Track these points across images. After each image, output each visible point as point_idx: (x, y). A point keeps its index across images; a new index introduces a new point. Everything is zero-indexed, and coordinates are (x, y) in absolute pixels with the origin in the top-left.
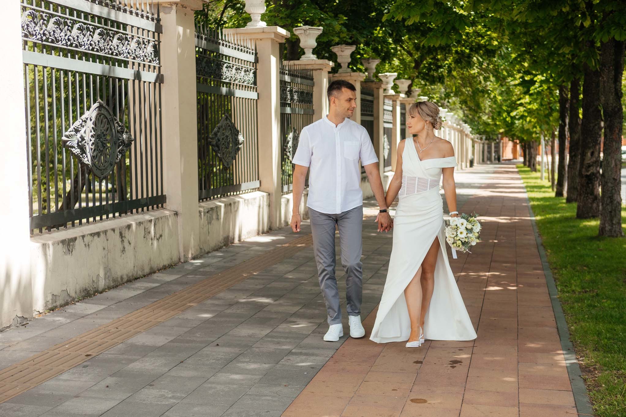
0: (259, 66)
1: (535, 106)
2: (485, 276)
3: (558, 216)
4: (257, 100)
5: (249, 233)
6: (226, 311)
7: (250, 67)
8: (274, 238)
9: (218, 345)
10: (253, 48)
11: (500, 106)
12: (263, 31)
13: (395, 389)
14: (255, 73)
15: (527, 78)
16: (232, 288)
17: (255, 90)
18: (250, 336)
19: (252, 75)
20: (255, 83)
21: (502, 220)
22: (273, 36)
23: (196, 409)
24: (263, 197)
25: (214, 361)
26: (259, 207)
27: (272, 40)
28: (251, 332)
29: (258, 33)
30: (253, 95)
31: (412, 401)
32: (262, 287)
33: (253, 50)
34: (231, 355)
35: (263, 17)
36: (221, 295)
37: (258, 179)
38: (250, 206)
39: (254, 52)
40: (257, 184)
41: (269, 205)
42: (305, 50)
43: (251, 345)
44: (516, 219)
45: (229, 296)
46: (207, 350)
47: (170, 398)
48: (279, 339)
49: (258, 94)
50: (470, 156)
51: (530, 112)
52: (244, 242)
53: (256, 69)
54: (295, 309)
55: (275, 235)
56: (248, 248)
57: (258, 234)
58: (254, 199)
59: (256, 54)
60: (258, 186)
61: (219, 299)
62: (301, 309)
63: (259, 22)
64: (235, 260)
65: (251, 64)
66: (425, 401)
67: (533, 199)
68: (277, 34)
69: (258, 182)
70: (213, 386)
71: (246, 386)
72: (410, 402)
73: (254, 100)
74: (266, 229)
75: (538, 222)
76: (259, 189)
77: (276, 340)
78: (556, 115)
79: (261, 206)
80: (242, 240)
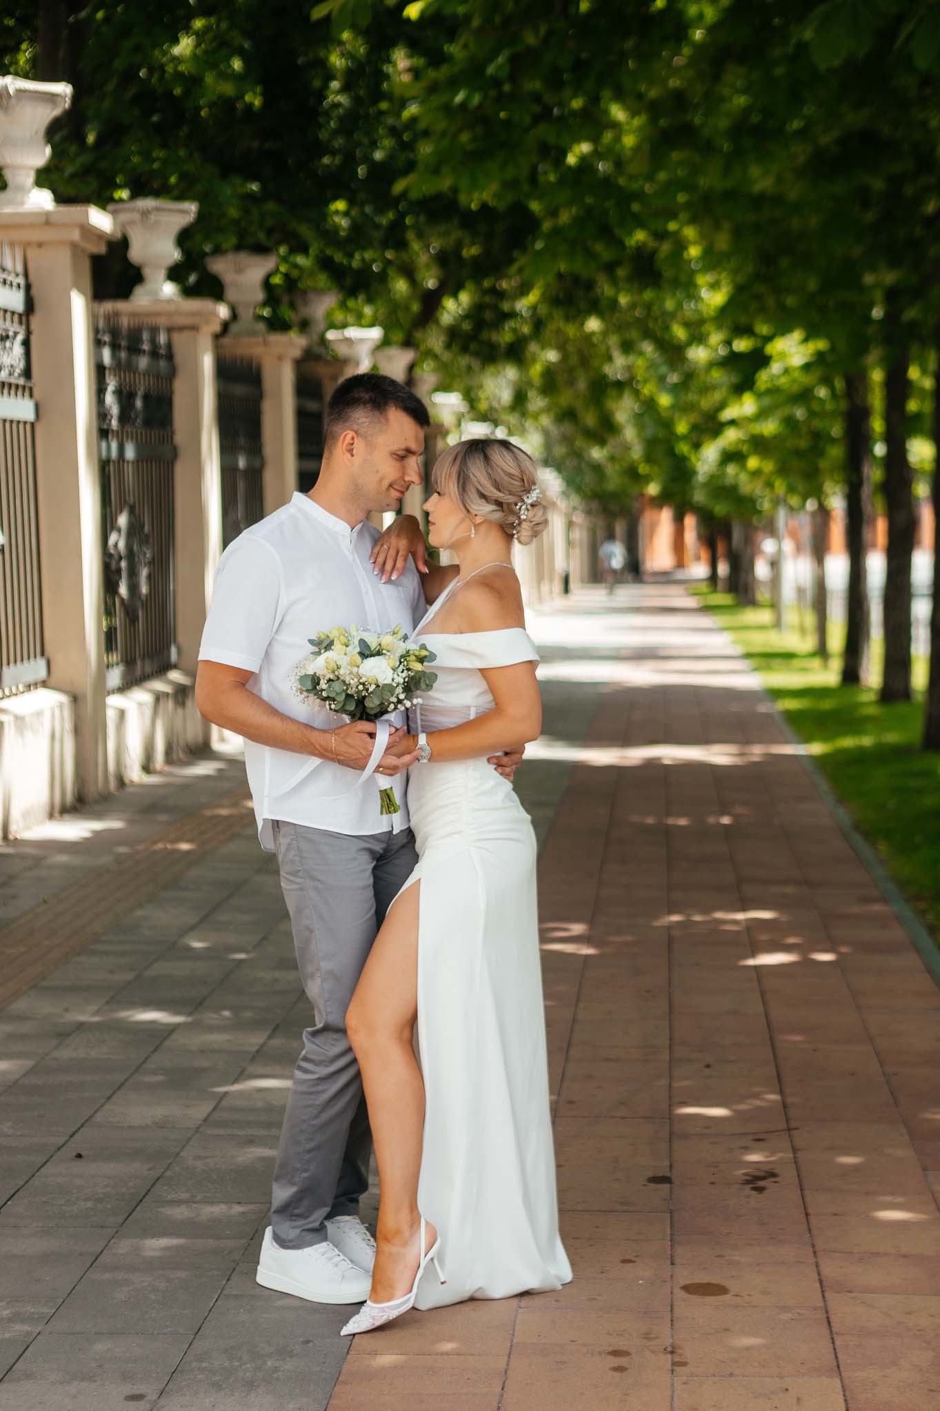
0: (35, 322)
1: (769, 427)
2: (736, 922)
3: (867, 741)
4: (33, 425)
5: (26, 814)
6: (56, 1054)
7: (13, 327)
8: (98, 825)
9: (79, 1156)
10: (20, 268)
11: (668, 425)
12: (47, 220)
13: (628, 1257)
14: (26, 343)
15: (742, 345)
16: (45, 983)
17: (27, 394)
18: (161, 1125)
19: (18, 350)
20: (27, 373)
21: (719, 755)
22: (76, 235)
23: (100, 1347)
24: (61, 706)
25: (89, 1204)
26: (53, 737)
27: (74, 246)
28: (159, 1112)
29: (32, 226)
30: (22, 409)
31: (686, 1288)
32: (130, 976)
33: (17, 275)
34: (131, 1184)
35: (44, 178)
36: (20, 1005)
37: (43, 654)
38: (28, 734)
39: (21, 280)
40: (38, 669)
41: (77, 731)
42: (147, 272)
43: (177, 1150)
44: (757, 751)
45: (45, 1007)
46: (58, 1172)
47: (10, 1320)
48: (250, 1132)
49: (37, 408)
50: (560, 563)
51: (759, 444)
52: (17, 842)
53: (28, 333)
54: (255, 1040)
55: (98, 816)
56: (38, 861)
57: (51, 816)
58: (39, 714)
59: (28, 288)
60: (42, 673)
61: (19, 1018)
62: (270, 1037)
63: (29, 191)
64: (14, 897)
65: (16, 318)
66: (720, 1290)
67: (776, 694)
68: (89, 231)
69: (41, 663)
70: (120, 1276)
71: (215, 1273)
72: (683, 1294)
73: (25, 423)
74: (69, 798)
75: (820, 762)
76: (44, 684)
77: (241, 1133)
78: (836, 453)
79: (58, 735)
80: (11, 837)
